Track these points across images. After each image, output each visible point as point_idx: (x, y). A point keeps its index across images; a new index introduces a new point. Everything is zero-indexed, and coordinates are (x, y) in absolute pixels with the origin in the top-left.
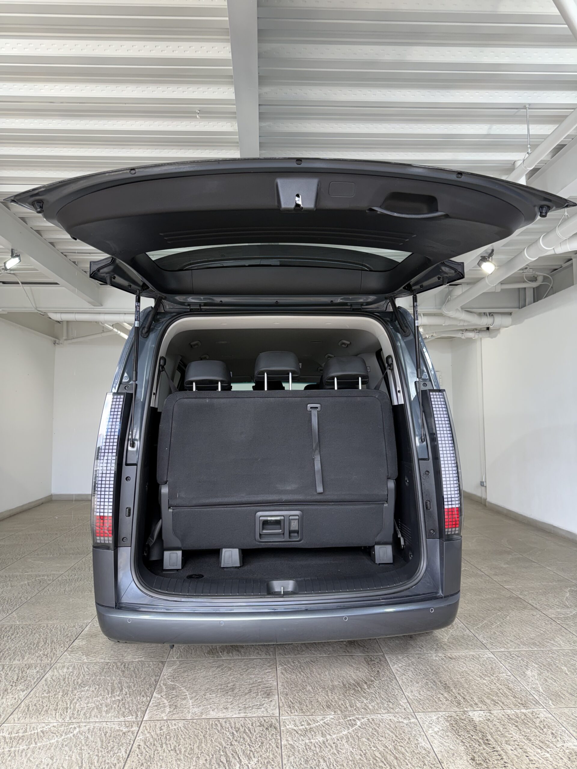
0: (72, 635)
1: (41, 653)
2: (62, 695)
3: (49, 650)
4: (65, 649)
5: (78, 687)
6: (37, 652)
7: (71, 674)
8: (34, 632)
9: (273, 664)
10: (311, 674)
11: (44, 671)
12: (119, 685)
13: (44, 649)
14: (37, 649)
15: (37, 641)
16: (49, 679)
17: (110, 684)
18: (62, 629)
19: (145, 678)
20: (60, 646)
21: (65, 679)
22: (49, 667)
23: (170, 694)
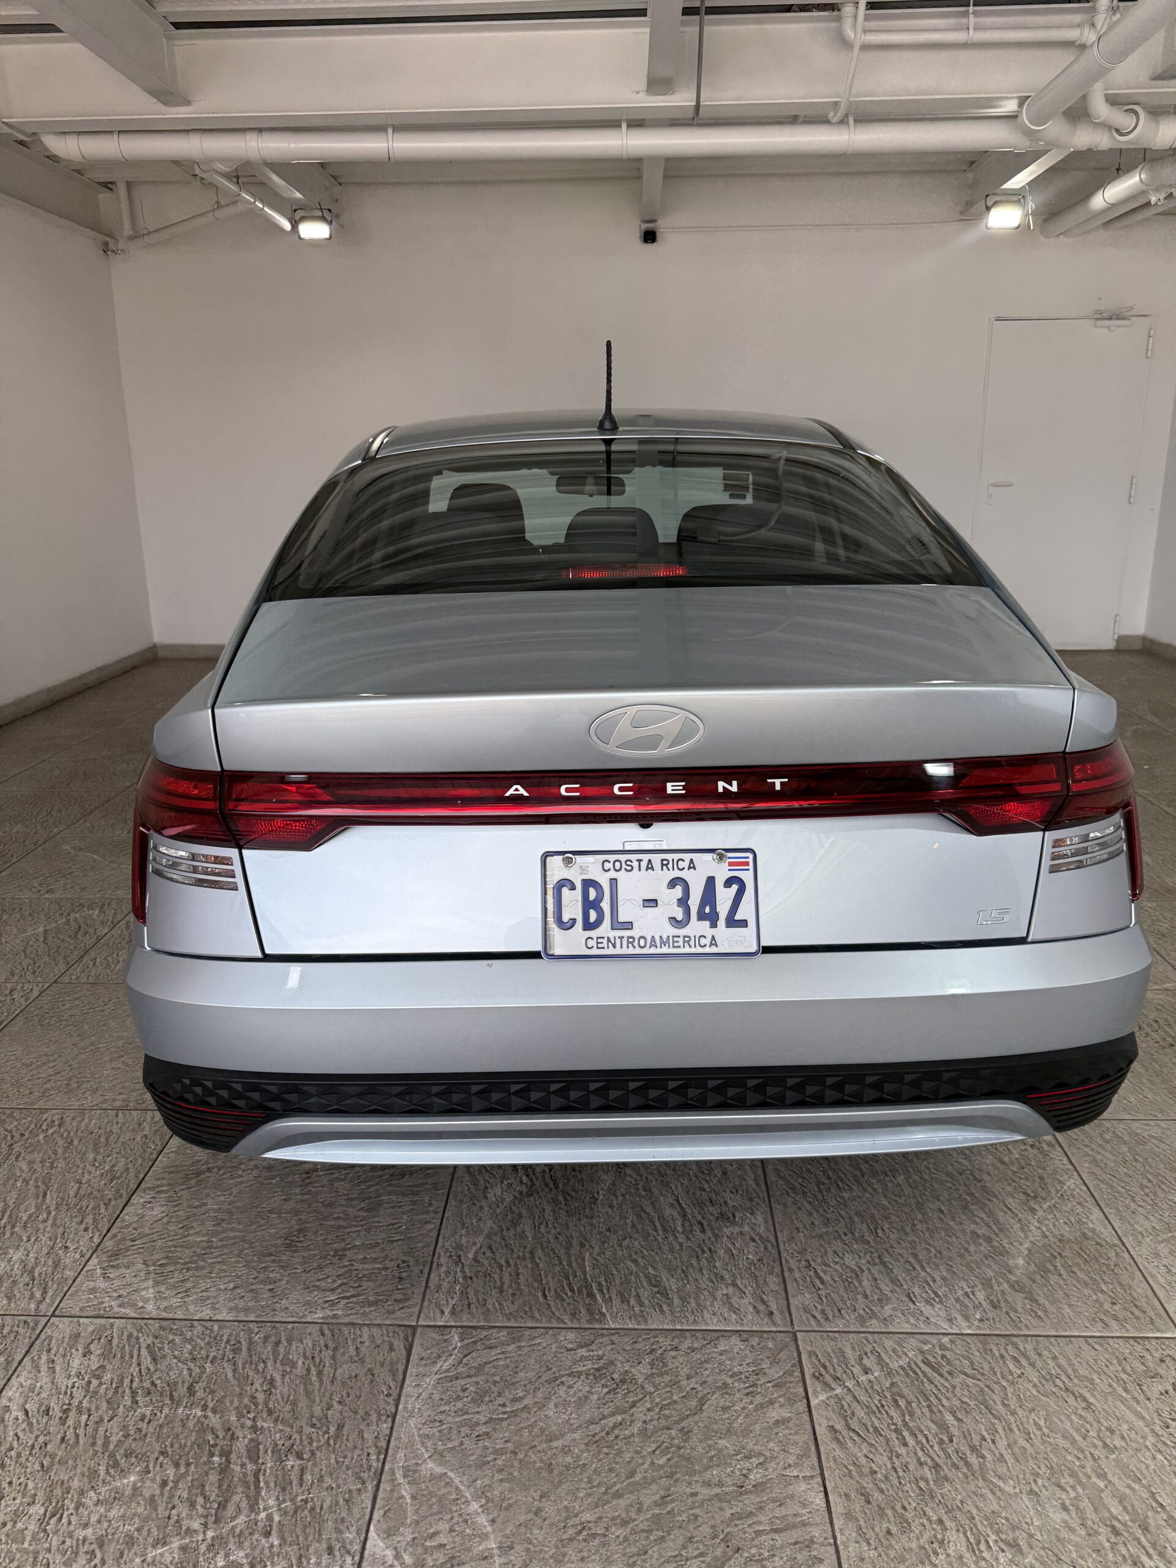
1: (17, 1256)
3: (45, 1240)
4: (96, 1240)
5: (102, 1469)
7: (95, 1382)
8: (17, 1148)
10: (941, 1442)
11: (8, 1362)
12: (250, 1467)
13: (29, 1240)
15: (14, 1194)
16: (14, 1414)
17: (216, 1459)
18: (103, 1140)
20: (81, 1222)
21: (67, 1418)
22: (27, 1341)
23: (427, 1543)
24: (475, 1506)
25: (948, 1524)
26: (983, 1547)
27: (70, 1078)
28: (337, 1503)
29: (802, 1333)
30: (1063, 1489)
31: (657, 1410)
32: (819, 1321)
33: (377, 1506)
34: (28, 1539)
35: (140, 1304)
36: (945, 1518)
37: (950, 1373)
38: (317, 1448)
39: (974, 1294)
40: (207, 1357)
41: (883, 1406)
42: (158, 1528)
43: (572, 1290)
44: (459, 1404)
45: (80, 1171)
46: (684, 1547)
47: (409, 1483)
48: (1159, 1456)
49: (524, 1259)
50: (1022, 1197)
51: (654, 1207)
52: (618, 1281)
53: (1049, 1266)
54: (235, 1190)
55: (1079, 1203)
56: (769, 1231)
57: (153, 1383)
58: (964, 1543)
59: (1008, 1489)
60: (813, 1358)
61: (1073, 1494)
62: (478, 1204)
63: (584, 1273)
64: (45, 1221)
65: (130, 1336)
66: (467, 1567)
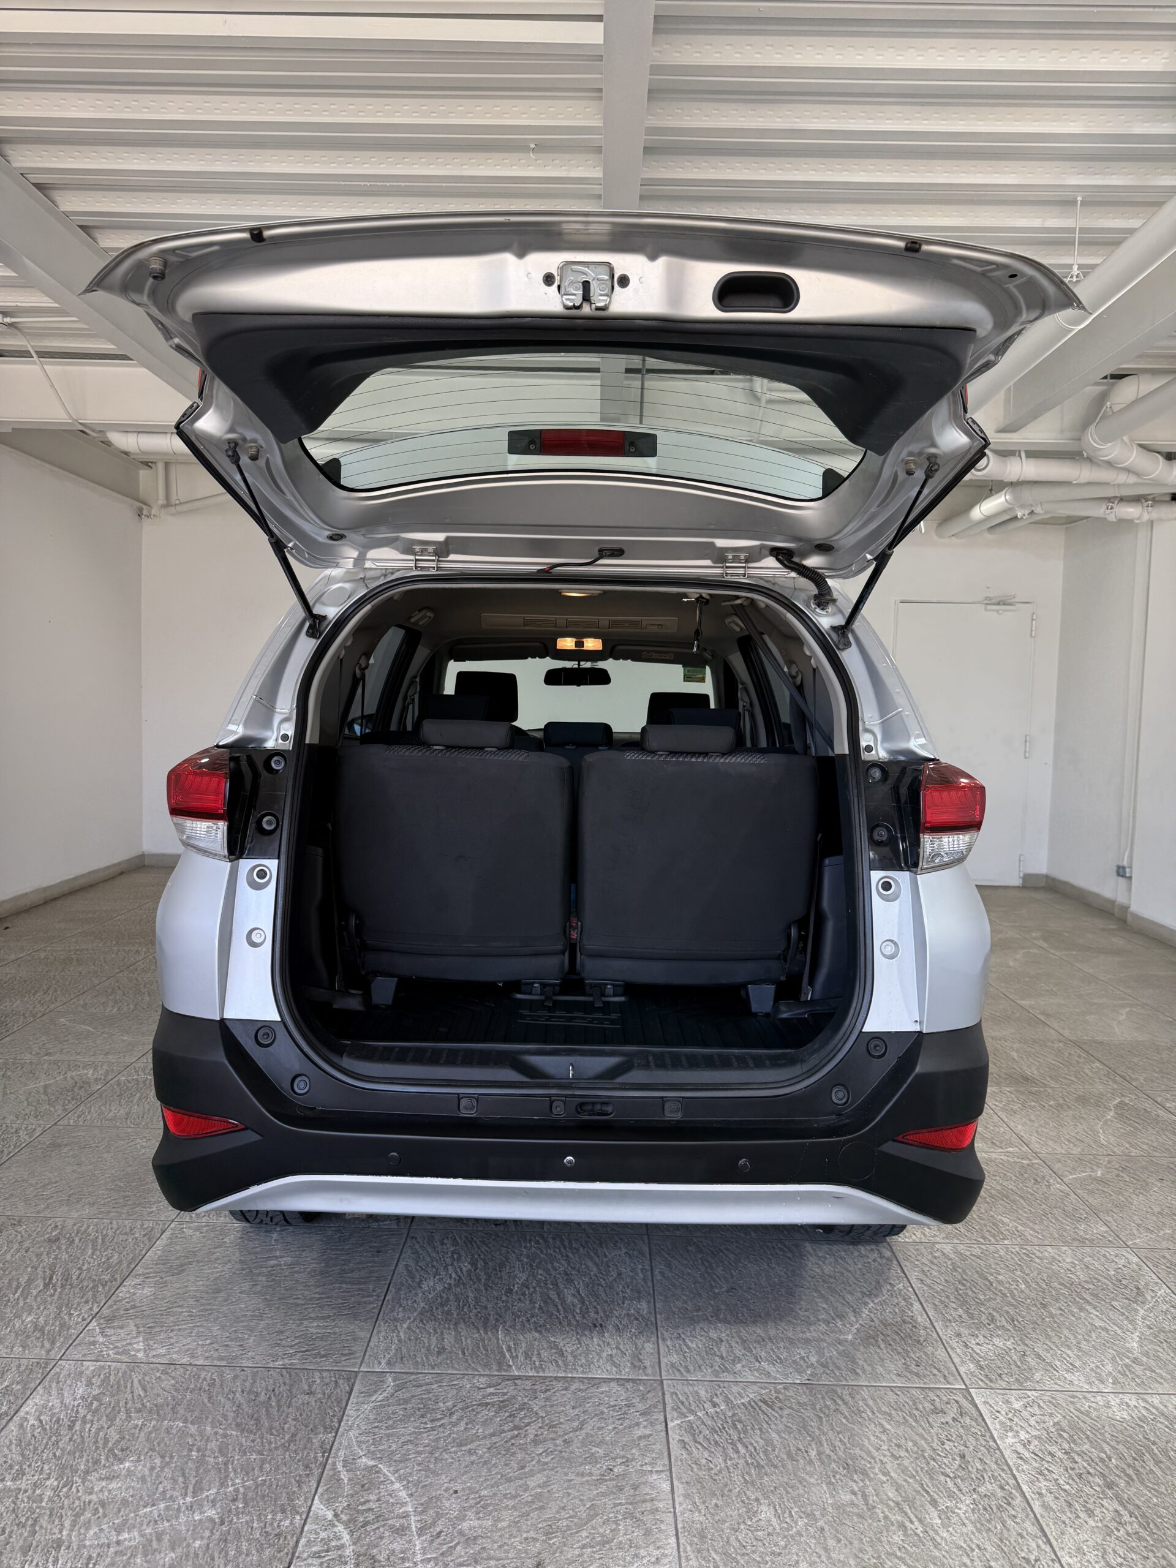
0: (121, 1261)
1: (28, 1320)
2: (55, 1490)
3: (52, 1308)
4: (96, 1310)
5: (103, 1459)
6: (20, 1317)
7: (96, 1404)
8: (27, 1244)
9: (656, 1408)
10: (765, 1452)
11: (25, 1388)
12: (221, 1459)
13: (39, 1309)
14: (21, 1305)
15: (26, 1278)
16: (32, 1422)
17: (194, 1454)
18: (100, 1240)
19: (294, 1435)
20: (82, 1297)
21: (74, 1425)
22: (39, 1376)
23: (360, 1508)
24: (397, 1485)
25: (762, 1502)
26: (786, 1515)
27: (70, 1196)
28: (290, 1483)
29: (669, 1382)
30: (855, 1481)
31: (546, 1428)
32: (682, 1374)
33: (321, 1484)
34: (46, 1500)
35: (133, 1353)
36: (760, 1497)
37: (781, 1409)
38: (276, 1448)
39: (808, 1357)
40: (188, 1388)
41: (724, 1428)
42: (148, 1496)
43: (487, 1350)
44: (390, 1422)
45: (81, 1262)
46: (558, 1512)
47: (347, 1471)
48: (932, 1462)
49: (449, 1329)
50: (859, 1294)
51: (559, 1296)
52: (524, 1345)
53: (872, 1341)
54: (212, 1278)
55: (905, 1300)
56: (650, 1313)
57: (143, 1404)
58: (773, 1513)
59: (812, 1480)
60: (674, 1396)
61: (862, 1484)
62: (414, 1292)
63: (498, 1339)
64: (52, 1296)
65: (125, 1372)
66: (390, 1522)
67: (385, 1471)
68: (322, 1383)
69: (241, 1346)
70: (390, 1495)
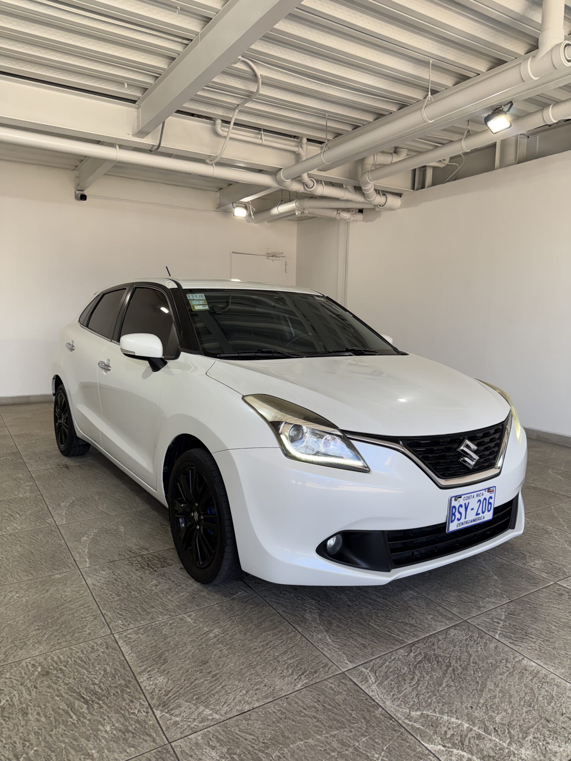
0: (115, 669)
9: (481, 633)
14: (87, 722)
19: (364, 718)
24: (445, 717)
27: (13, 642)
28: (400, 742)
29: (468, 620)
31: (458, 661)
33: (414, 735)
35: (211, 718)
38: (367, 729)
39: (496, 590)
40: (274, 722)
41: (515, 631)
43: (382, 637)
44: (396, 690)
45: (88, 680)
46: (518, 695)
47: (415, 722)
49: (351, 634)
52: (393, 628)
53: (504, 576)
56: (419, 594)
57: (264, 743)
60: (480, 626)
62: (307, 622)
63: (379, 630)
64: (101, 708)
66: (469, 736)
67: (429, 713)
68: (337, 686)
69: (265, 686)
70: (449, 723)
